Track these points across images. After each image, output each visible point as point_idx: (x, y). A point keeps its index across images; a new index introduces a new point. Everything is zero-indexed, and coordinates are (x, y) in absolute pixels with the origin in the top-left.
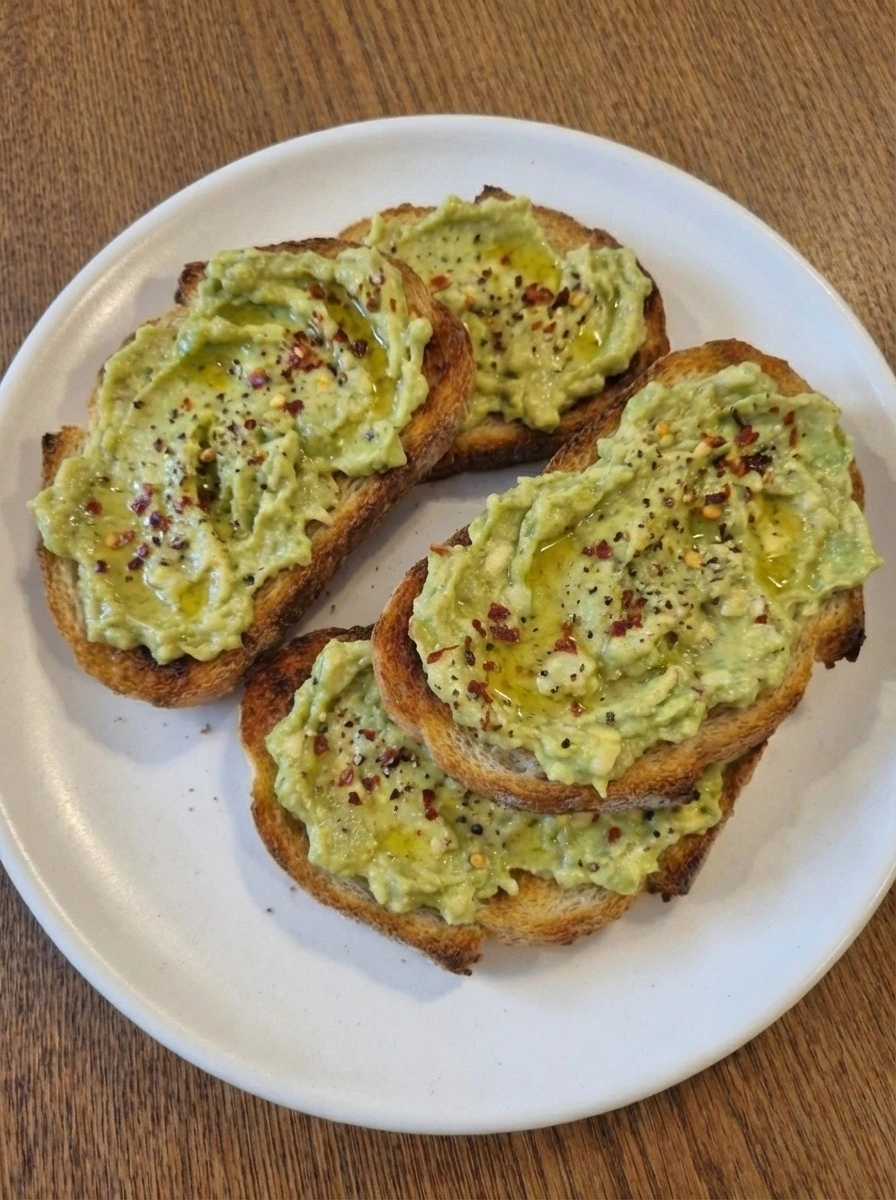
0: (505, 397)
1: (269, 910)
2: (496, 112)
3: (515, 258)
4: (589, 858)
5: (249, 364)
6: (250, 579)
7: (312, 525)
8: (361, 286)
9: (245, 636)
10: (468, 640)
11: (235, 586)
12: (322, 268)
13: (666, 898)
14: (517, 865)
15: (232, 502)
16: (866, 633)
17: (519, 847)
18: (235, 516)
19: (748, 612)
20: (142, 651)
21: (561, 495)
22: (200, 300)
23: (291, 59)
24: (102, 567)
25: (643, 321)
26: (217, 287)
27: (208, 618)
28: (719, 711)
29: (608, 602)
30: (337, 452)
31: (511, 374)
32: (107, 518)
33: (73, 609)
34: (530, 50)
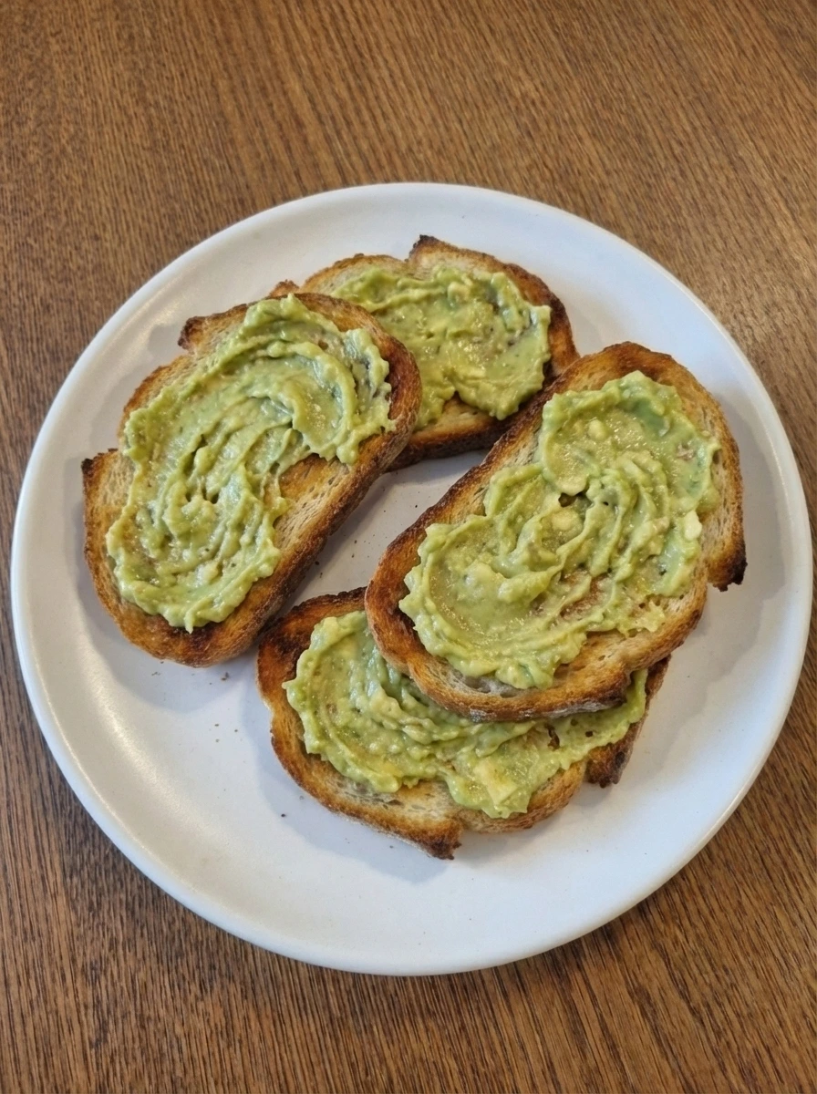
1: (283, 815)
2: (434, 179)
13: (604, 785)
16: (748, 561)
23: (266, 143)
34: (458, 126)
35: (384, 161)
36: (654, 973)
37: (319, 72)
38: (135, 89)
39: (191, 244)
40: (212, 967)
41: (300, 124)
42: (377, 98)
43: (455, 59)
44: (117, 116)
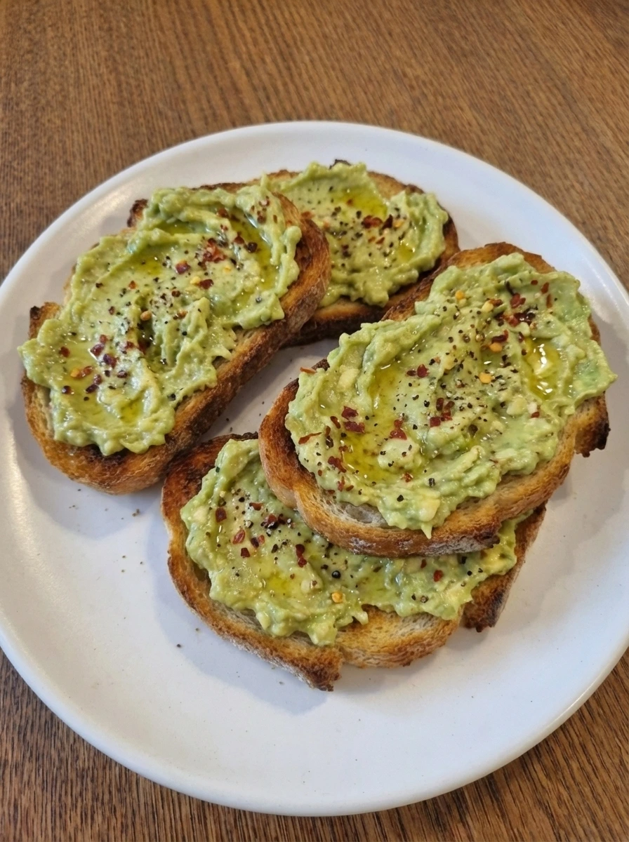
0: (351, 284)
1: (179, 646)
3: (356, 201)
4: (419, 593)
5: (177, 258)
6: (173, 396)
7: (218, 360)
8: (253, 208)
9: (168, 437)
10: (328, 429)
11: (162, 402)
12: (227, 199)
13: (479, 629)
14: (366, 601)
15: (162, 346)
16: (610, 427)
17: (368, 587)
18: (164, 355)
19: (527, 411)
20: (93, 448)
21: (390, 333)
22: (145, 219)
23: (209, 101)
24: (67, 390)
25: (443, 238)
26: (156, 211)
27: (142, 423)
28: (510, 476)
29: (427, 404)
30: (235, 312)
31: (355, 270)
32: (73, 359)
33: (45, 421)
37: (255, 58)
38: (110, 63)
41: (237, 91)
42: (300, 75)
43: (362, 52)
44: (94, 81)
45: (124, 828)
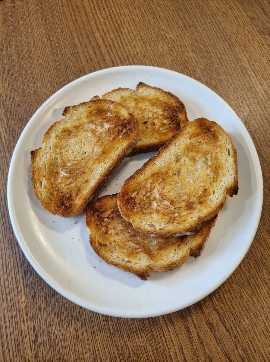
1: (95, 267)
2: (142, 64)
13: (195, 257)
16: (239, 188)
23: (88, 53)
34: (150, 48)
35: (126, 58)
36: (214, 318)
37: (105, 31)
38: (47, 36)
39: (65, 85)
40: (72, 316)
41: (100, 47)
42: (124, 39)
43: (149, 27)
44: (41, 45)
45: (82, 325)
